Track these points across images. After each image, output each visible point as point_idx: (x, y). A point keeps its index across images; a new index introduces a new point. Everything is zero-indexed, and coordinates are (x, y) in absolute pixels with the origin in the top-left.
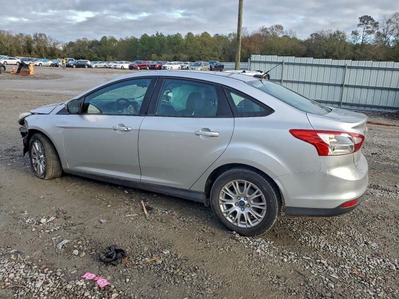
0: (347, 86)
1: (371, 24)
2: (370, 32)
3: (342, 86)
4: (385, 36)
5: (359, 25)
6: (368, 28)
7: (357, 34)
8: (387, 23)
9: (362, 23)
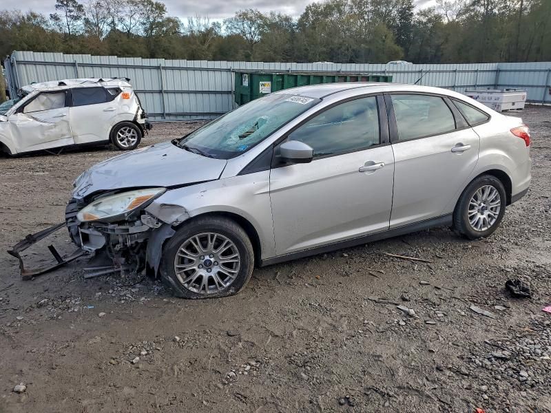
0: (167, 92)
1: (73, 6)
2: (76, 18)
3: (160, 92)
4: (97, 25)
5: (57, 7)
6: (70, 11)
7: (59, 19)
8: (96, 7)
9: (60, 4)
